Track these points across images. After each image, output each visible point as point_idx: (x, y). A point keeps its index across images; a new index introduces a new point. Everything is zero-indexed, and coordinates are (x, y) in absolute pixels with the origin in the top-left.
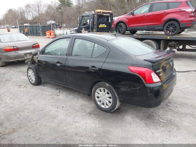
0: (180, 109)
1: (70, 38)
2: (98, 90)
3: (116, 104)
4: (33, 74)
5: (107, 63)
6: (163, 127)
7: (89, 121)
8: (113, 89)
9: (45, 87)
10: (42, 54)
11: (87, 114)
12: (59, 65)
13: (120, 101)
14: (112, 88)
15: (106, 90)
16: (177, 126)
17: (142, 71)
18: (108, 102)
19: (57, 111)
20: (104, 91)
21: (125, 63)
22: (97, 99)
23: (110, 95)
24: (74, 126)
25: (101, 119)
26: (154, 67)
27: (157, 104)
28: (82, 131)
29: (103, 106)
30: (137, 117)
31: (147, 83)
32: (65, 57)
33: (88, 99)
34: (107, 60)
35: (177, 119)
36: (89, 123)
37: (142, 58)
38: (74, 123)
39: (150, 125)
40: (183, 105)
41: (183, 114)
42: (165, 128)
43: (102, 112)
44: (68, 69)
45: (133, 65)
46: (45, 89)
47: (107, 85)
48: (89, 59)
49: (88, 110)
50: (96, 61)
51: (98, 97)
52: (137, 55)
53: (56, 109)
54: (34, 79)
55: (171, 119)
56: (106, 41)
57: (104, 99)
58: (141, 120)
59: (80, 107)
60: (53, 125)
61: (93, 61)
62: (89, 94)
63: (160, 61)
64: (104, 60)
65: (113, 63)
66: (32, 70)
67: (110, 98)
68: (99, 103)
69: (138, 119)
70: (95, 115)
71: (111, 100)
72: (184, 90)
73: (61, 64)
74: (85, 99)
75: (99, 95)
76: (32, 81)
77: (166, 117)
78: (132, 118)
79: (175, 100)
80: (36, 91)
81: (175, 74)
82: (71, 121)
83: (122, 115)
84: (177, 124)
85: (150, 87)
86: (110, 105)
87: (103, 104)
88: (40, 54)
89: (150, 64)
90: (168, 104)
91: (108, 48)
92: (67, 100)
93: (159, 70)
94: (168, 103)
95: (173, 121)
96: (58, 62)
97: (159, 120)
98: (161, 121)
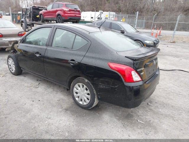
0: (160, 110)
1: (51, 27)
2: (77, 86)
3: (94, 101)
4: (13, 63)
5: (87, 57)
6: (141, 128)
7: (63, 118)
8: (92, 86)
9: (25, 78)
10: (23, 43)
11: (63, 110)
12: (38, 55)
13: (98, 98)
14: (91, 84)
15: (85, 86)
16: (155, 128)
17: (122, 69)
18: (86, 99)
19: (32, 105)
20: (83, 86)
21: (106, 58)
22: (75, 94)
23: (88, 92)
24: (47, 122)
25: (77, 116)
26: (135, 65)
27: (136, 105)
28: (54, 129)
29: (81, 103)
30: (116, 116)
31: (126, 82)
32: (45, 47)
33: (68, 93)
34: (87, 54)
35: (156, 121)
36: (63, 120)
37: (123, 55)
38: (47, 119)
39: (128, 125)
40: (164, 105)
41: (163, 115)
42: (142, 130)
43: (80, 109)
44: (47, 60)
45: (113, 61)
46: (25, 80)
47: (86, 81)
48: (69, 51)
49: (65, 106)
50: (76, 55)
51: (77, 93)
52: (119, 50)
53: (32, 102)
54: (14, 68)
55: (150, 120)
56: (88, 33)
57: (82, 95)
58: (119, 120)
59: (57, 102)
60: (24, 120)
61: (73, 54)
62: (67, 88)
63: (143, 59)
64: (84, 53)
65: (93, 58)
66: (12, 59)
67: (88, 94)
68: (77, 99)
69: (116, 119)
70: (72, 111)
71: (89, 97)
72: (166, 89)
73: (40, 54)
74: (64, 94)
75: (78, 91)
76: (12, 71)
77: (145, 117)
78: (110, 116)
79: (157, 99)
80: (15, 81)
81: (158, 74)
82: (44, 117)
83: (100, 112)
84: (156, 126)
85: (130, 87)
86: (88, 101)
87: (81, 100)
88: (20, 43)
89: (131, 61)
90: (149, 104)
91: (89, 41)
92: (46, 92)
93: (141, 69)
94: (149, 102)
95: (151, 122)
96: (37, 53)
97: (137, 120)
98: (139, 122)
